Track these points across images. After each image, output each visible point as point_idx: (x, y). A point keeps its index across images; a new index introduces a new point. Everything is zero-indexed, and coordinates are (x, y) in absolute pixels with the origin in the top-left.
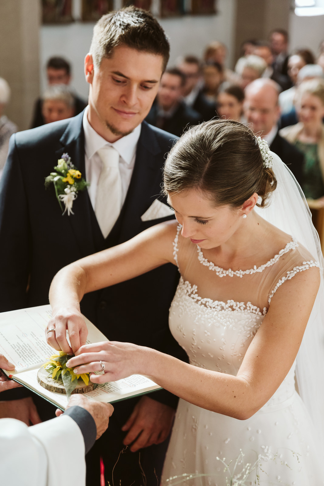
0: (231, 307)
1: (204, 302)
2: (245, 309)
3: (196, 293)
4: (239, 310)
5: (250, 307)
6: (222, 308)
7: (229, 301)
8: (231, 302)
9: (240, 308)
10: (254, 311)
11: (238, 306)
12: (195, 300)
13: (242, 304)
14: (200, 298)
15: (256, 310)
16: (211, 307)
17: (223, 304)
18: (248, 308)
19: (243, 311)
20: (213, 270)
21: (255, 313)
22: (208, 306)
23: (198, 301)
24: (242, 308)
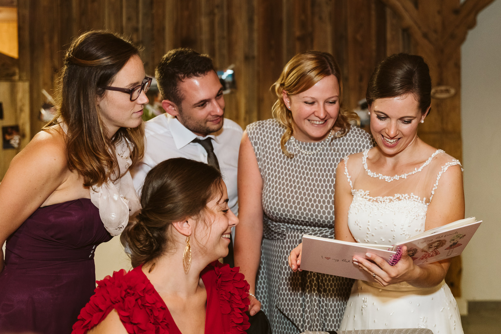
0: (398, 198)
1: (375, 199)
2: (409, 198)
3: (368, 195)
4: (404, 199)
5: (413, 197)
6: (391, 200)
7: (396, 195)
8: (397, 195)
9: (405, 198)
10: (416, 200)
11: (404, 197)
12: (368, 199)
13: (406, 195)
14: (371, 198)
15: (417, 199)
16: (381, 202)
17: (391, 198)
18: (412, 198)
19: (407, 200)
20: (383, 178)
21: (417, 201)
22: (379, 201)
23: (370, 199)
24: (407, 198)
